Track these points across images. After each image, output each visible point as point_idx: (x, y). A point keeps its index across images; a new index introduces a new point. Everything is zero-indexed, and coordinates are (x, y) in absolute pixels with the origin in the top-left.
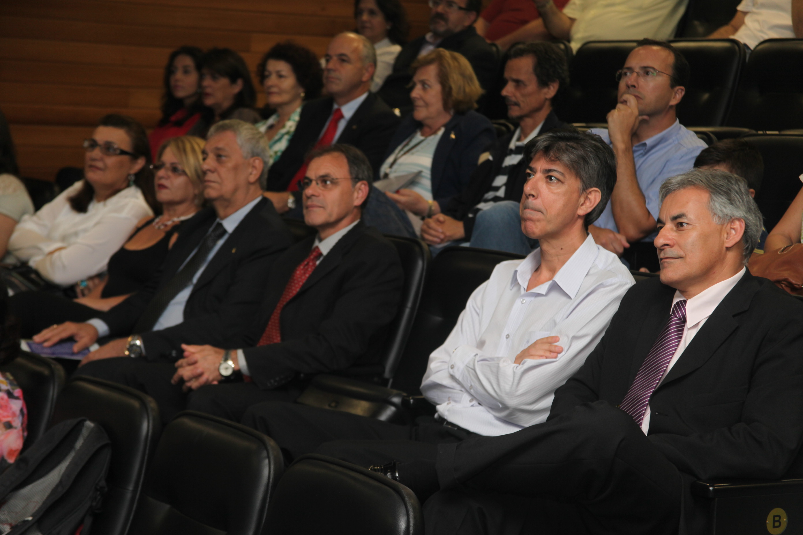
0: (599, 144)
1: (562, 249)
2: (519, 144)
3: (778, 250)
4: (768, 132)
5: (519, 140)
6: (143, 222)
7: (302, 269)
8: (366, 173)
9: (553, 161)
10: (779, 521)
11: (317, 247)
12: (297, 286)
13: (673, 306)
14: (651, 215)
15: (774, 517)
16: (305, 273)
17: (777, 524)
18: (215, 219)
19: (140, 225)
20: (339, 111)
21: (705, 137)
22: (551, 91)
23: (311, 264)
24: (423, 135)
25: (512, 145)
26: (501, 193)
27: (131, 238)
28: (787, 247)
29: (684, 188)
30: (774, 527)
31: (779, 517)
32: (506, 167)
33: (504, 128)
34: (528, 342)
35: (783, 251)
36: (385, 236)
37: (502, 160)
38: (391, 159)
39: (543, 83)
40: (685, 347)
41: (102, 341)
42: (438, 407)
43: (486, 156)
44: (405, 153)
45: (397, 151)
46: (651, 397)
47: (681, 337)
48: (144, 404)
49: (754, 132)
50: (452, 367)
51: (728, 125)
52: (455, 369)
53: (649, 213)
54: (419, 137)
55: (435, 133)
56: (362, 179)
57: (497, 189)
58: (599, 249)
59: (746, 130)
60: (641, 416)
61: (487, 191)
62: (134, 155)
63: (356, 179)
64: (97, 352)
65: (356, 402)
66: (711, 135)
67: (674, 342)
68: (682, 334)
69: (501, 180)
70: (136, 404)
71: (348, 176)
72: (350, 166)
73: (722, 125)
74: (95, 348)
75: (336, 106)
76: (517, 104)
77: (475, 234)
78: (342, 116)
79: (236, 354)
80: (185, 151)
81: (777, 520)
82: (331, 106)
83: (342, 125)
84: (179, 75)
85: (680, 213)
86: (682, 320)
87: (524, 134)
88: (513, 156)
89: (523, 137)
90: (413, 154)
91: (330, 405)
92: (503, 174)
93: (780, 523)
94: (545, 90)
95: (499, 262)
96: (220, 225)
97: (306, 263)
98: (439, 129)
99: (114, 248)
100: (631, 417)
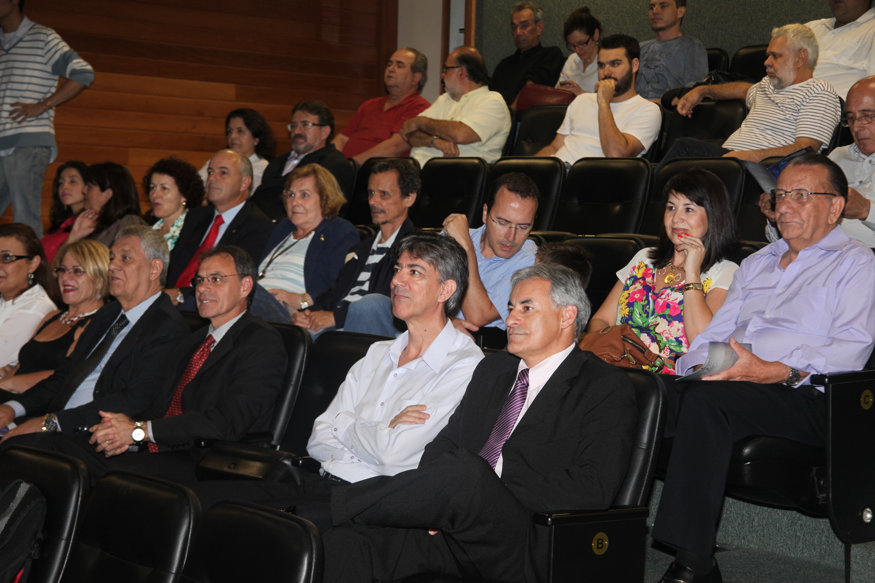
0: (454, 245)
1: (425, 330)
2: (380, 245)
3: (600, 330)
4: (586, 236)
5: (380, 242)
6: (51, 317)
7: (199, 355)
8: (250, 270)
9: (416, 258)
10: (601, 543)
11: (211, 336)
12: (195, 369)
13: (518, 373)
14: (493, 305)
15: (598, 540)
16: (201, 358)
17: (600, 546)
18: (120, 311)
19: (47, 320)
20: (220, 217)
21: (536, 239)
22: (411, 200)
23: (206, 350)
24: (295, 238)
25: (375, 246)
26: (366, 287)
27: (40, 330)
28: (606, 328)
29: (531, 278)
30: (598, 548)
31: (602, 540)
32: (369, 265)
33: (365, 232)
34: (400, 409)
35: (603, 331)
36: (270, 323)
37: (366, 259)
38: (268, 259)
39: (405, 194)
40: (528, 406)
41: (19, 421)
42: (323, 464)
43: (352, 256)
44: (280, 254)
45: (273, 252)
46: (503, 448)
47: (525, 399)
48: (75, 467)
49: (575, 235)
50: (336, 430)
51: (553, 230)
52: (338, 431)
53: (491, 303)
54: (291, 239)
55: (307, 235)
56: (247, 275)
57: (362, 283)
58: (457, 332)
59: (569, 234)
60: (494, 463)
61: (353, 286)
62: (29, 257)
63: (243, 276)
64: (15, 429)
65: (252, 463)
66: (541, 237)
67: (519, 404)
68: (526, 396)
69: (365, 276)
70: (68, 467)
71: (235, 272)
72: (237, 265)
73: (548, 230)
74: (12, 426)
75: (217, 213)
76: (383, 211)
77: (348, 321)
78: (223, 222)
79: (146, 425)
80: (83, 254)
81: (600, 543)
82: (213, 213)
83: (223, 229)
84: (66, 184)
85: (527, 299)
86: (525, 385)
87: (385, 238)
88: (375, 256)
89: (383, 240)
90: (287, 254)
91: (229, 467)
92: (367, 271)
93: (603, 545)
94: (406, 200)
95: (373, 343)
96: (124, 317)
97: (201, 349)
98: (310, 233)
99: (24, 339)
100: (487, 461)
